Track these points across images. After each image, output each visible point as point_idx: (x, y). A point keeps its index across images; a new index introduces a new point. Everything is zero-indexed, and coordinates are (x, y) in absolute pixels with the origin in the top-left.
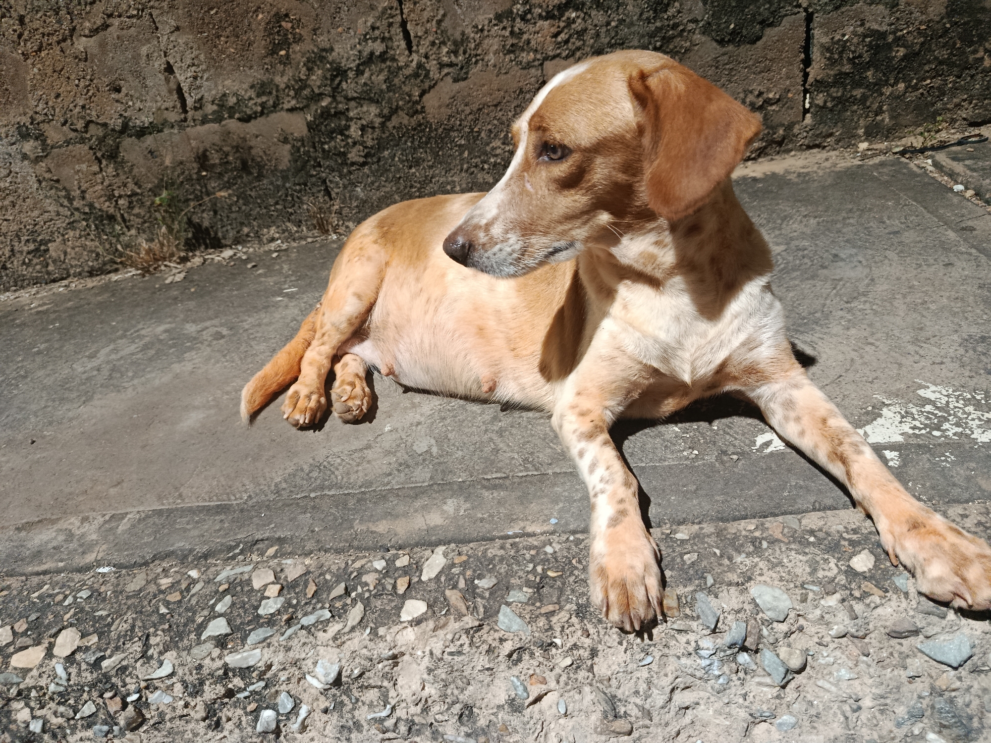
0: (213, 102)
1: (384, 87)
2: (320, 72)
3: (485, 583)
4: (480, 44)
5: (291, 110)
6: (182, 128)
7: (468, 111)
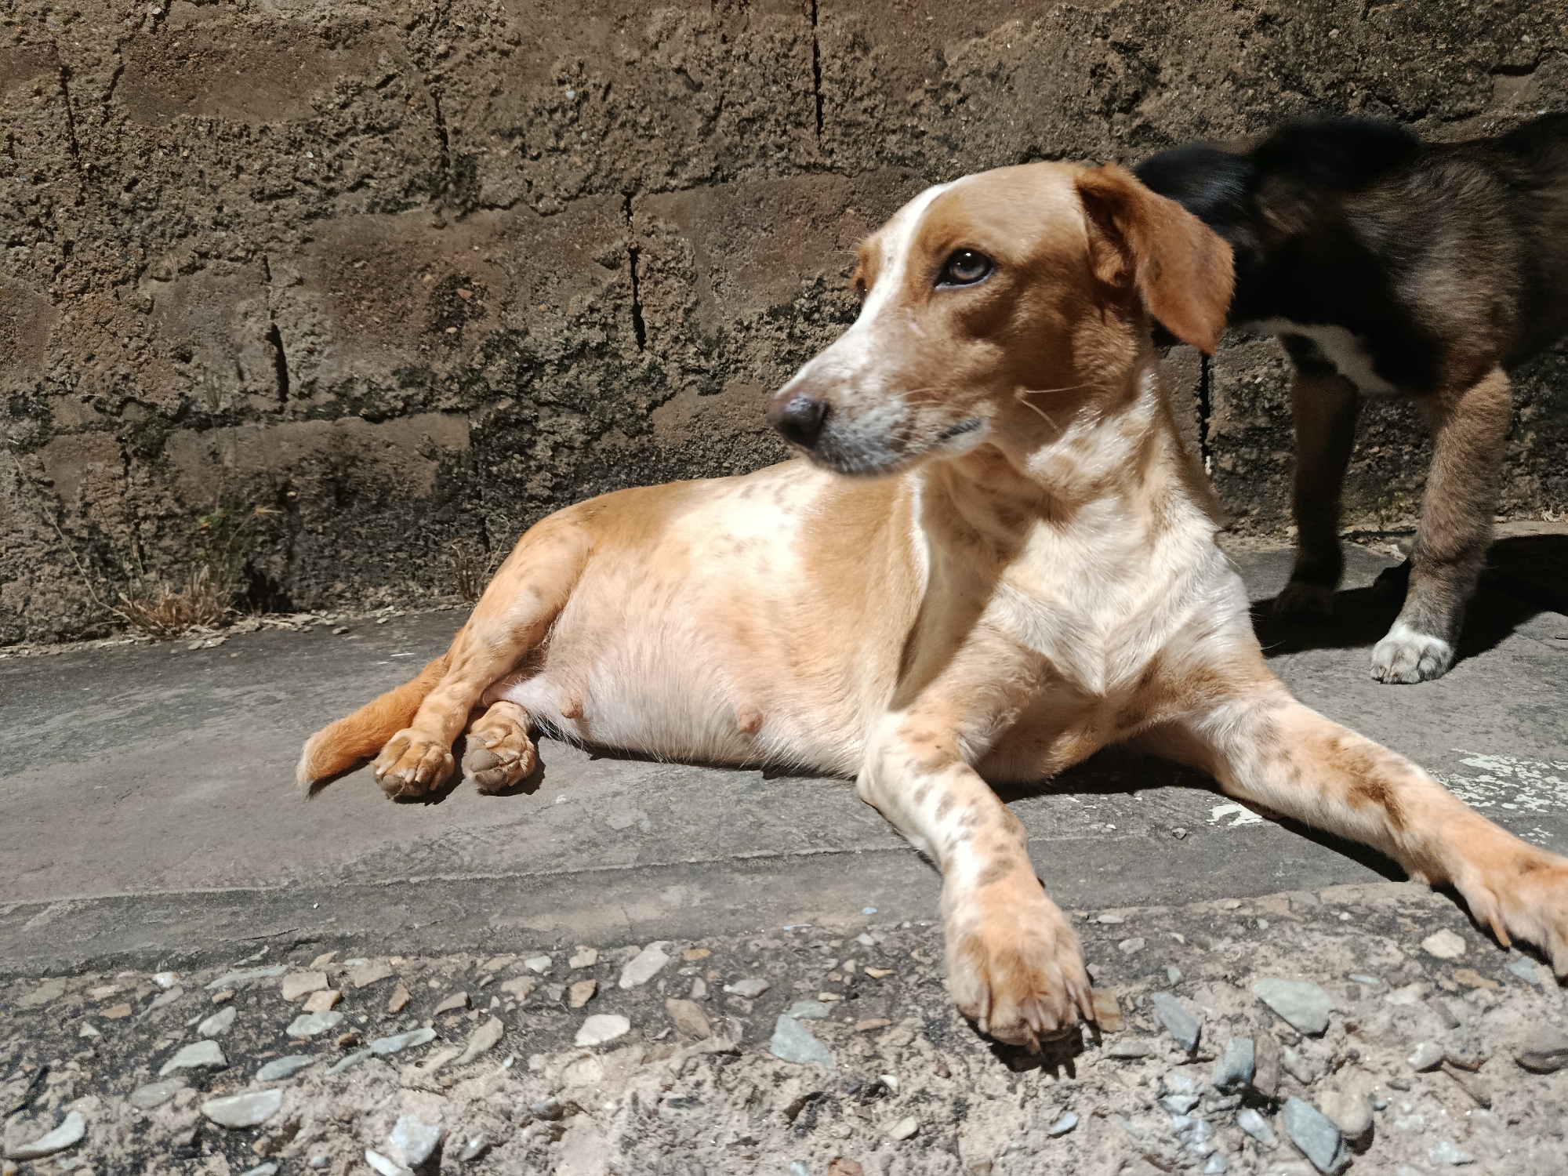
0: (330, 389)
1: (597, 391)
2: (503, 362)
3: (748, 986)
4: (743, 347)
5: (447, 411)
6: (272, 422)
7: (716, 436)
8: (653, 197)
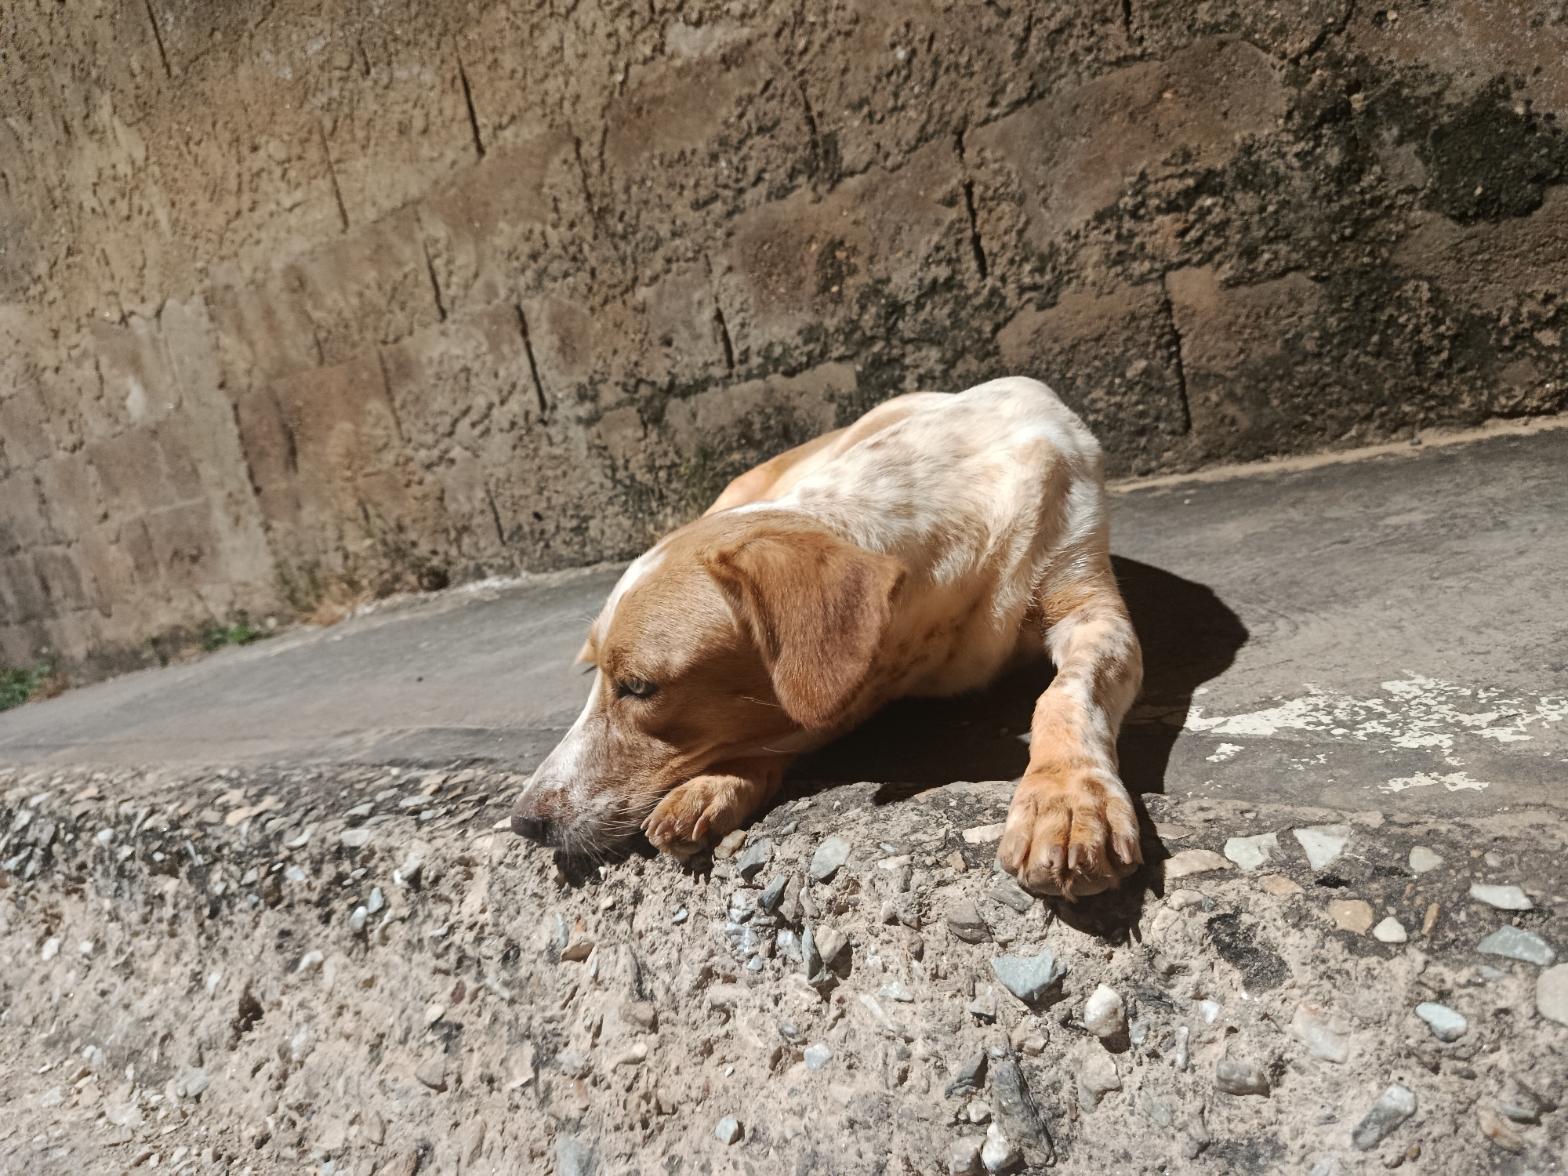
0: (759, 354)
1: (948, 323)
2: (874, 309)
6: (726, 386)
7: (1057, 348)
8: (979, 130)
